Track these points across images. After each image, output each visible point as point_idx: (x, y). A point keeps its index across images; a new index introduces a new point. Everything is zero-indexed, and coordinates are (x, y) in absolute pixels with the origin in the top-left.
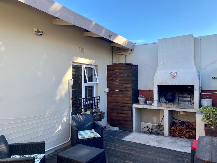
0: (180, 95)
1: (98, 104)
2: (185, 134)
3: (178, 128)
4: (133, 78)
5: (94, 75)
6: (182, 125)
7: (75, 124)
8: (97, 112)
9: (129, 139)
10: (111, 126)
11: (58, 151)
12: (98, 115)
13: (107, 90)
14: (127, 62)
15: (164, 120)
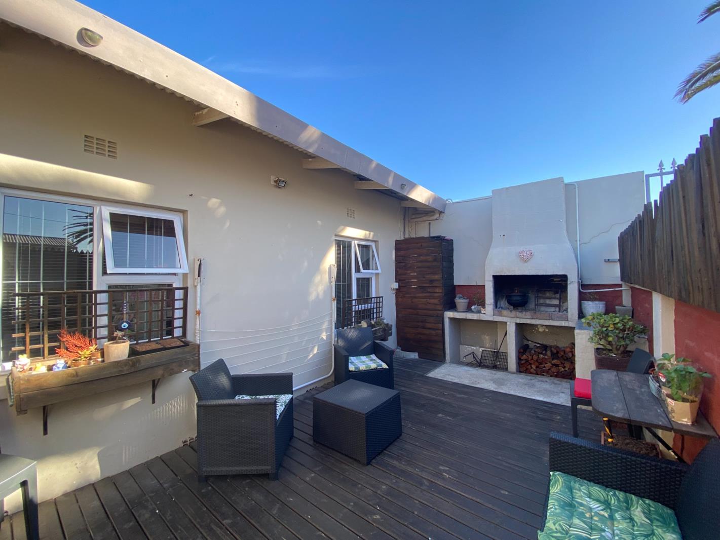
0: (538, 295)
1: (381, 311)
2: (549, 369)
3: (535, 357)
4: (445, 264)
5: (373, 259)
6: (544, 352)
7: (341, 343)
8: (378, 325)
9: (439, 375)
10: (402, 350)
11: (314, 392)
12: (382, 330)
13: (396, 285)
14: (433, 235)
15: (506, 342)
